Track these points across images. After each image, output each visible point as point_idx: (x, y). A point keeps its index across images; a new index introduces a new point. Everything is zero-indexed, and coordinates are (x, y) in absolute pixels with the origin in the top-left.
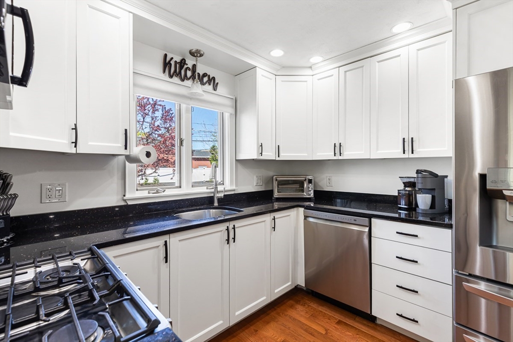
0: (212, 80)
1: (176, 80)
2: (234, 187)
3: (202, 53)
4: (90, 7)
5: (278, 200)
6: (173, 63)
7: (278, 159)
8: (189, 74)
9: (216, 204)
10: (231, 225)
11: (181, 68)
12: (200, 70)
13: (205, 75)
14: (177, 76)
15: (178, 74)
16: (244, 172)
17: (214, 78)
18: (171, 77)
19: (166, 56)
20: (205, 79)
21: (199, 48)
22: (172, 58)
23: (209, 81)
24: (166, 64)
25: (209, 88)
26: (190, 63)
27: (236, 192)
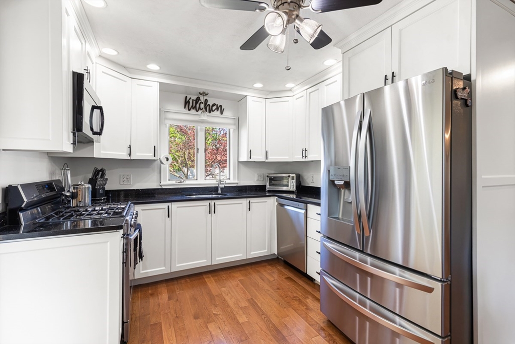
0: (220, 108)
1: (193, 111)
2: (236, 181)
3: (207, 93)
4: (138, 85)
5: (269, 191)
6: (191, 101)
7: (266, 161)
8: (202, 106)
9: (220, 192)
10: (212, 202)
11: (196, 103)
12: (210, 103)
13: (214, 105)
14: (193, 108)
15: (194, 108)
16: (245, 170)
17: (221, 106)
18: (189, 110)
19: (186, 97)
20: (214, 108)
21: (204, 91)
22: (190, 98)
23: (217, 109)
24: (187, 102)
25: (217, 113)
26: (202, 99)
27: (238, 185)
